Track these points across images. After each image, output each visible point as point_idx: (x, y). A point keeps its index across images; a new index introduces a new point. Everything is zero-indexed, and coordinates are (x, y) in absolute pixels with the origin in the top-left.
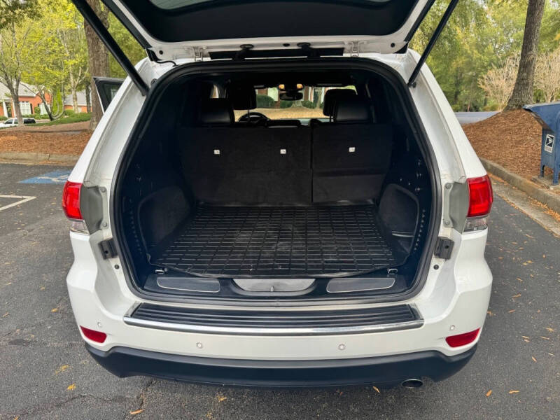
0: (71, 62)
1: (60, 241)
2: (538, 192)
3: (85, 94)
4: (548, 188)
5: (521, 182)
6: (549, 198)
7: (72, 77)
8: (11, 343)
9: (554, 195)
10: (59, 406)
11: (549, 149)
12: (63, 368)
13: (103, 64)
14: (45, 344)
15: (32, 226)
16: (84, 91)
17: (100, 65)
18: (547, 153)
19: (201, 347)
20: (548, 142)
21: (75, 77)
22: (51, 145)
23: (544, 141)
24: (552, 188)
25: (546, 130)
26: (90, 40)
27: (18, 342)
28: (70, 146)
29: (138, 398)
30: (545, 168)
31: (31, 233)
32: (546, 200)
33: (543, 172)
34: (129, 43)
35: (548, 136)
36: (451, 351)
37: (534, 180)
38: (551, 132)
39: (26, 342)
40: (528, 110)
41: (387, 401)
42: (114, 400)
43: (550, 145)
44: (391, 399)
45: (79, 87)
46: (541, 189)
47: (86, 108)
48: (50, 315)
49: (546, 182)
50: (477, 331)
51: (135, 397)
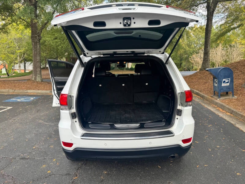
0: (19, 51)
1: (28, 123)
2: (213, 101)
3: (24, 65)
4: (217, 99)
5: (207, 97)
6: (218, 103)
7: (18, 58)
8: (21, 159)
9: (219, 102)
10: (46, 178)
11: (216, 85)
12: (44, 166)
13: (38, 53)
14: (34, 158)
15: (14, 118)
16: (23, 63)
17: (37, 53)
18: (215, 86)
19: (106, 145)
20: (215, 82)
21: (20, 57)
22: (15, 86)
23: (214, 82)
24: (218, 99)
25: (214, 78)
26: (33, 43)
27: (23, 158)
28: (23, 86)
29: (75, 174)
30: (215, 92)
31: (15, 121)
32: (216, 104)
33: (215, 94)
34: (46, 44)
35: (215, 80)
36: (184, 145)
37: (212, 97)
38: (216, 79)
39: (26, 158)
40: (207, 70)
41: (163, 170)
42: (66, 175)
43: (216, 83)
44: (165, 170)
45: (21, 62)
46: (214, 100)
47: (24, 71)
48: (33, 149)
49: (216, 97)
50: (191, 138)
51: (74, 173)
